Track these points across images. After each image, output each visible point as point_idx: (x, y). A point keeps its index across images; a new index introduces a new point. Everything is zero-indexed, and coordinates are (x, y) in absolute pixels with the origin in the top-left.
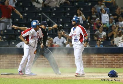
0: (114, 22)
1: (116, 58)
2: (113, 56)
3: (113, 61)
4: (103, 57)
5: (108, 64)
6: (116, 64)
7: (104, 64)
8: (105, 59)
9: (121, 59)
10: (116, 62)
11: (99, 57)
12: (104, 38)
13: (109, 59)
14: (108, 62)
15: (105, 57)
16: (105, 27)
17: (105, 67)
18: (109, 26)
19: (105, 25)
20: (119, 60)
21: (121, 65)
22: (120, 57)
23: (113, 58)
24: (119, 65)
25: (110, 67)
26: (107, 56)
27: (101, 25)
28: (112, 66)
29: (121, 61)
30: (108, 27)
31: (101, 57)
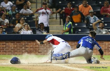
0: (17, 10)
1: (18, 45)
2: (16, 43)
3: (16, 48)
4: (6, 44)
5: (10, 51)
6: (18, 50)
7: (6, 51)
8: (7, 46)
9: (23, 46)
10: (18, 48)
11: (2, 44)
12: (6, 25)
13: (11, 46)
14: (10, 49)
15: (7, 44)
16: (7, 14)
17: (7, 54)
18: (11, 13)
19: (7, 13)
20: (21, 47)
21: (23, 52)
22: (23, 44)
23: (16, 45)
24: (21, 52)
25: (13, 54)
26: (10, 43)
27: (4, 13)
28: (15, 53)
29: (23, 48)
30: (10, 15)
31: (4, 44)
